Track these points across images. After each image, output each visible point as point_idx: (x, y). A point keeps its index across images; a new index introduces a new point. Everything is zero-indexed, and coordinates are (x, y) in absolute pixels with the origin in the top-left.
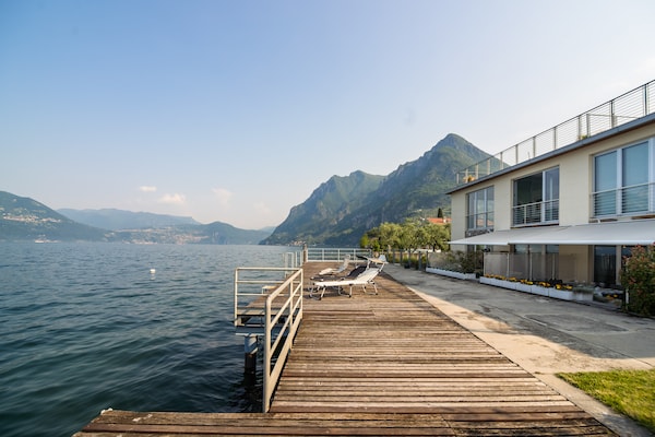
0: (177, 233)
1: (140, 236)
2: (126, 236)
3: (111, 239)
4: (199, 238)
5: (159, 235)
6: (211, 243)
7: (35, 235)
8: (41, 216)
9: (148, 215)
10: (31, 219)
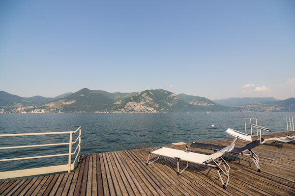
0: (265, 106)
1: (245, 109)
2: (238, 109)
3: (232, 111)
4: (279, 108)
5: (255, 108)
6: (288, 111)
7: (207, 110)
8: (208, 103)
9: (248, 99)
10: (205, 104)
